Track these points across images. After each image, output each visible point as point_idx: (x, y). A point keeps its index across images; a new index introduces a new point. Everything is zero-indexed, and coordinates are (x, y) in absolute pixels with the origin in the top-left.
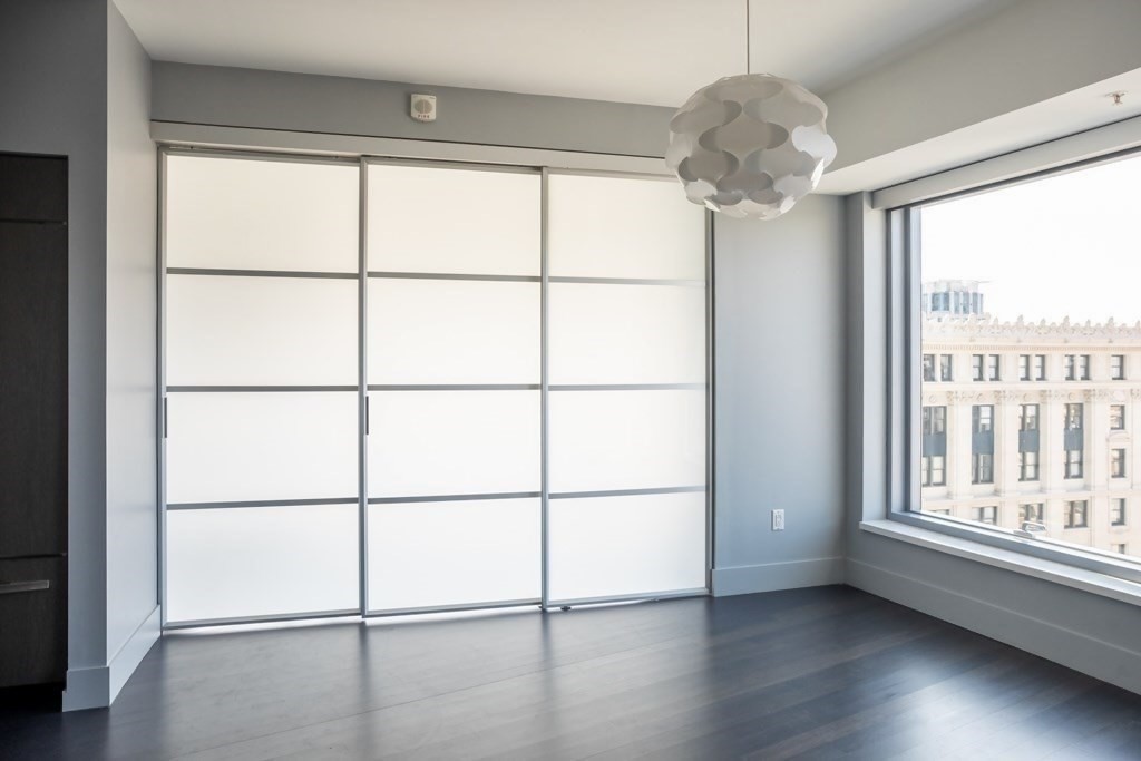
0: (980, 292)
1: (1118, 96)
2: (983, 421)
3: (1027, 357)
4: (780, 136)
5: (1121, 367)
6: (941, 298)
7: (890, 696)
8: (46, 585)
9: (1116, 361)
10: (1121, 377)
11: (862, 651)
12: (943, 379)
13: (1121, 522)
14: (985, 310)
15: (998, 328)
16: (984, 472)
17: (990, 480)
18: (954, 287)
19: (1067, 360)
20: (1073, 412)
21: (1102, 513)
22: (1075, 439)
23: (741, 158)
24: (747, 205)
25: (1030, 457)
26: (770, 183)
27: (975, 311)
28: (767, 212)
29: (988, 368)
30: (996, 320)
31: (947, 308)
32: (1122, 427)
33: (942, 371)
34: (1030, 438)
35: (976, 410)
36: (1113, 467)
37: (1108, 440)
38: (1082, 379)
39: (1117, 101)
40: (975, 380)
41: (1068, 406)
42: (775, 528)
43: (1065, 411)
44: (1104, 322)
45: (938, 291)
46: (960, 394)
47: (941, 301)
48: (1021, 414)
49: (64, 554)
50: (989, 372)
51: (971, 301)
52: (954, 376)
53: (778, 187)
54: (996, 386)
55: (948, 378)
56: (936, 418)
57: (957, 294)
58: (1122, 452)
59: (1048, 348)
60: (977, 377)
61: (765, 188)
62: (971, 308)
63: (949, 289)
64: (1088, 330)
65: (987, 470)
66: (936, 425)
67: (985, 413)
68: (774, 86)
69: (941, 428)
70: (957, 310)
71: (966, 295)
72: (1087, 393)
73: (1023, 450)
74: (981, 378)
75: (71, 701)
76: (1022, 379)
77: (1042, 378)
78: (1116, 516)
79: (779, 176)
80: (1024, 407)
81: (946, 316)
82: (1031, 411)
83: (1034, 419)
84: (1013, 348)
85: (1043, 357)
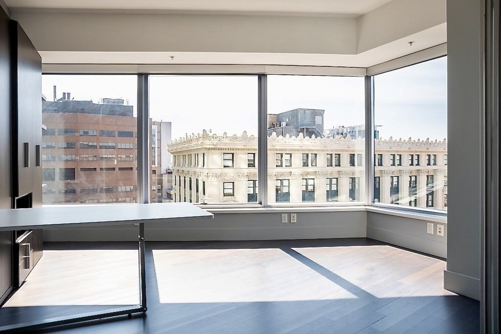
3: (412, 156)
19: (427, 157)
20: (429, 179)
25: (413, 199)
29: (397, 160)
33: (378, 161)
36: (445, 203)
37: (443, 191)
40: (391, 165)
41: (427, 176)
43: (427, 179)
46: (385, 172)
48: (409, 180)
50: (397, 162)
52: (383, 164)
55: (381, 164)
59: (420, 152)
67: (395, 179)
69: (377, 186)
72: (434, 171)
73: (410, 195)
74: (394, 165)
76: (410, 165)
77: (418, 164)
80: (411, 177)
82: (413, 179)
83: (414, 182)
84: (407, 152)
85: (418, 155)
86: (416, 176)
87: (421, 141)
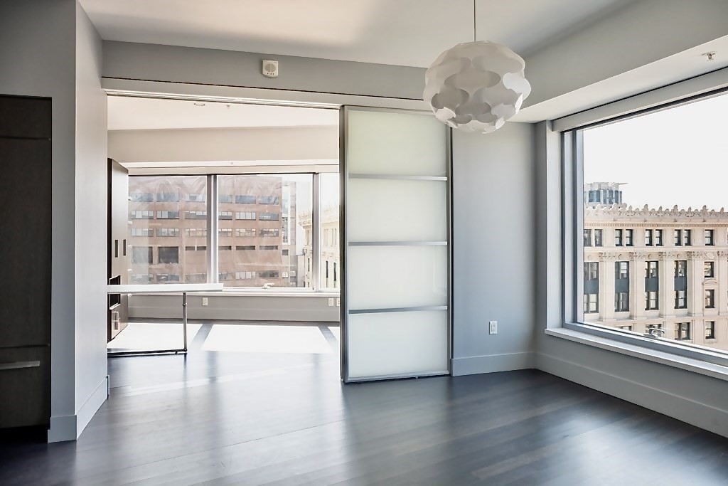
0: (619, 190)
1: (711, 55)
2: (622, 272)
3: (651, 231)
4: (496, 79)
5: (712, 238)
6: (595, 194)
7: (565, 437)
8: (37, 364)
9: (708, 234)
10: (712, 244)
11: (547, 409)
12: (596, 245)
13: (712, 336)
14: (623, 202)
15: (632, 212)
16: (623, 304)
17: (627, 310)
18: (603, 187)
19: (676, 233)
20: (680, 266)
21: (700, 330)
22: (682, 283)
23: (471, 94)
24: (474, 124)
25: (653, 295)
26: (489, 109)
27: (617, 202)
28: (487, 128)
29: (625, 237)
30: (631, 207)
31: (598, 200)
32: (712, 276)
33: (596, 239)
34: (652, 283)
35: (618, 265)
36: (707, 302)
37: (703, 284)
38: (686, 244)
39: (710, 58)
40: (617, 245)
41: (677, 262)
42: (491, 333)
43: (675, 266)
44: (700, 209)
45: (593, 190)
46: (607, 255)
47: (595, 196)
48: (647, 268)
49: (49, 345)
50: (626, 241)
51: (614, 196)
52: (604, 243)
53: (494, 112)
54: (630, 249)
55: (599, 244)
56: (591, 270)
57: (605, 191)
58: (712, 291)
59: (664, 225)
60: (618, 243)
61: (485, 112)
62: (614, 201)
63: (600, 189)
64: (690, 214)
65: (625, 303)
66: (592, 274)
67: (624, 266)
68: (491, 48)
69: (595, 276)
70: (605, 202)
71: (611, 192)
72: (689, 254)
73: (648, 290)
74: (621, 244)
75: (53, 436)
76: (647, 245)
77: (660, 244)
78: (708, 332)
79: (495, 105)
80: (649, 263)
81: (598, 205)
82: (653, 266)
83: (655, 271)
84: (641, 225)
85: (661, 231)
86: (657, 262)
87: (664, 210)
